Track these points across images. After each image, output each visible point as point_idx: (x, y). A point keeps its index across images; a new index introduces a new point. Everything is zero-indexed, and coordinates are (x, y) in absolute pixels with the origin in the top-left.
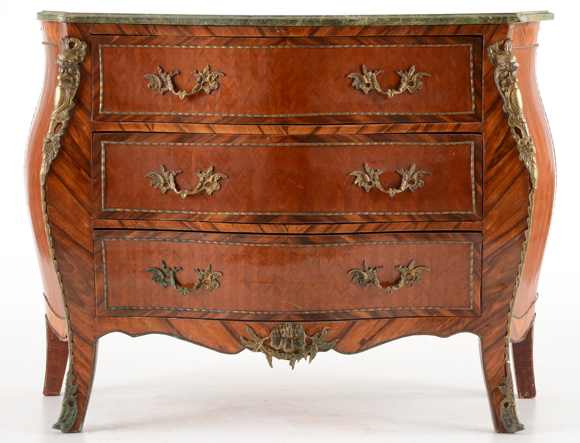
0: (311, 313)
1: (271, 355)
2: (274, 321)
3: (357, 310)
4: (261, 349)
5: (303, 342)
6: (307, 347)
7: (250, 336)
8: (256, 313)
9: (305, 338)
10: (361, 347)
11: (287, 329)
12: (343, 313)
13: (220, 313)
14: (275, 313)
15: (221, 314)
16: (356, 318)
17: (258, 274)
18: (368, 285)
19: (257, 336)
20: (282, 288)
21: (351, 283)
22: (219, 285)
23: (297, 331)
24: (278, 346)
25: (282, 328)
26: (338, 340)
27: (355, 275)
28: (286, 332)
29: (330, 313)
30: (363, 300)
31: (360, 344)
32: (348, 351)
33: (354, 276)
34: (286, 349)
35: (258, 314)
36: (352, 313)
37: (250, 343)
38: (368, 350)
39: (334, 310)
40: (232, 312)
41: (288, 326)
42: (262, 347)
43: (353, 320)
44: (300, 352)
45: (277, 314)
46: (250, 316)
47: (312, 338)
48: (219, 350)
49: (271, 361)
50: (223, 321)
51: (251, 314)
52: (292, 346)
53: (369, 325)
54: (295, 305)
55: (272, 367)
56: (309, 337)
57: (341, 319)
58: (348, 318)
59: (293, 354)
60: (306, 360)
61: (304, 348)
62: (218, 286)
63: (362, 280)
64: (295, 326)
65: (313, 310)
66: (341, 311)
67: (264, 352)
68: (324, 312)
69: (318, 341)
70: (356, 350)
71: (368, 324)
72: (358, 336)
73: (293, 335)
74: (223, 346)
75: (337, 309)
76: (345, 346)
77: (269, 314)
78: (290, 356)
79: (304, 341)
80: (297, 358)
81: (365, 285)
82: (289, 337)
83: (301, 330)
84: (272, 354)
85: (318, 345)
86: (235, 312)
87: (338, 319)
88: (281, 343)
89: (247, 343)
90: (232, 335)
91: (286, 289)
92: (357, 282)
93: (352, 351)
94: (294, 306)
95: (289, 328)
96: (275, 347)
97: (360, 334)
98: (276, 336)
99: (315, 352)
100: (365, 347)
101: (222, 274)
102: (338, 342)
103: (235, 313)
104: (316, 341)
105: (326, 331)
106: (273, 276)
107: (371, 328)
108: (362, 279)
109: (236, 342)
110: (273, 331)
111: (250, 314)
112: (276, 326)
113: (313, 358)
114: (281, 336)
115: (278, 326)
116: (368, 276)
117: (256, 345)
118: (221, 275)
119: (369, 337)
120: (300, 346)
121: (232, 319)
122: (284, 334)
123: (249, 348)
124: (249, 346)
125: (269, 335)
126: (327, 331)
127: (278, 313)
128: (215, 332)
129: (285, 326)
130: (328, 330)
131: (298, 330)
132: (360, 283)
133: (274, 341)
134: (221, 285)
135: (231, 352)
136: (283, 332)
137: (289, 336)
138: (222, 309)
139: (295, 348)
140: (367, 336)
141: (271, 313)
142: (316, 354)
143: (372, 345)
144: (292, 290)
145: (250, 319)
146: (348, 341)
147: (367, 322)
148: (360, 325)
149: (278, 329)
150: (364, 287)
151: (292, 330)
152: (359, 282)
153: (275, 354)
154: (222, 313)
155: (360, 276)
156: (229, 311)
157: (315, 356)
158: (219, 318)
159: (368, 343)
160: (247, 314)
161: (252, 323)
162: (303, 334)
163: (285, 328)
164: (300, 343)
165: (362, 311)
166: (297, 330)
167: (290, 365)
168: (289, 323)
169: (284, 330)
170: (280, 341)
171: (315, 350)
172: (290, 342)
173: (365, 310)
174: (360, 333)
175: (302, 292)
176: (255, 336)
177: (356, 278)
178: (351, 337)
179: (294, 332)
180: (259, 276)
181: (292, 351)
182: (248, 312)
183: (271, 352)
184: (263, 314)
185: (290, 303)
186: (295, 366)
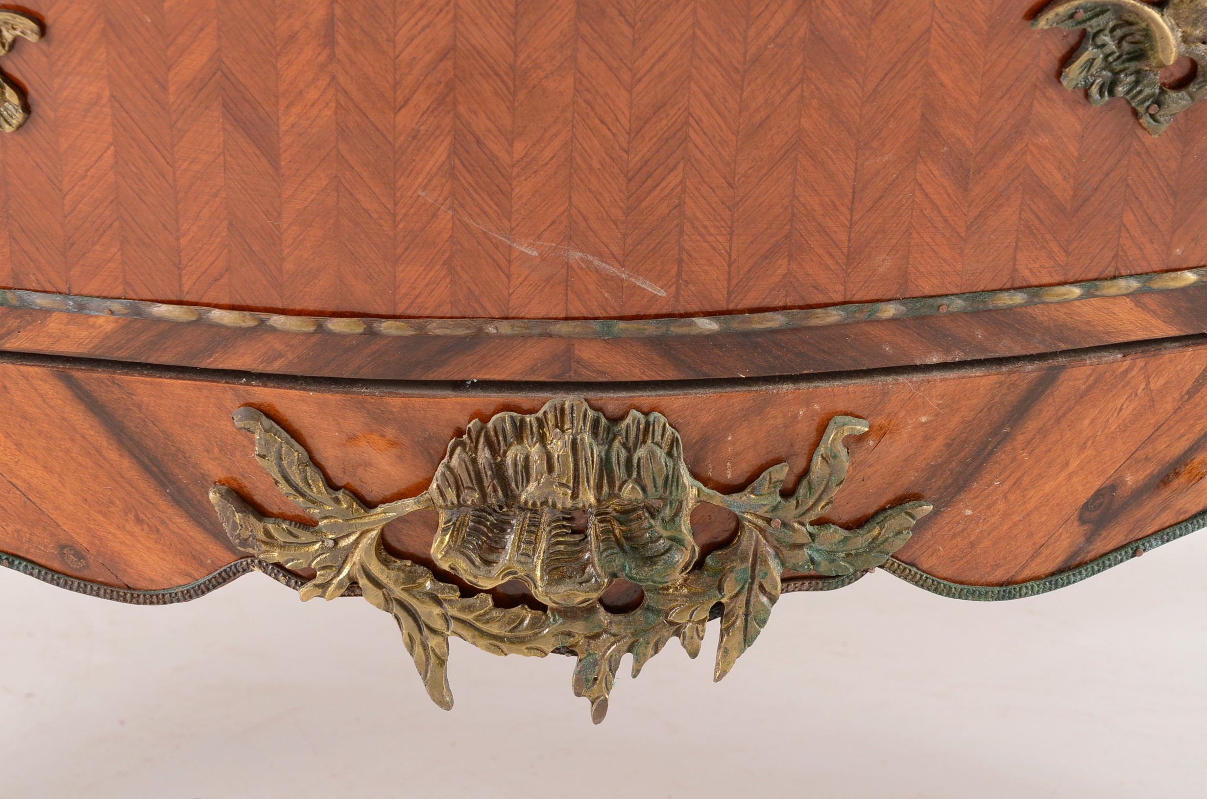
0: (736, 324)
1: (439, 625)
2: (458, 385)
3: (1077, 291)
4: (363, 582)
5: (671, 539)
6: (699, 565)
7: (284, 487)
8: (320, 328)
9: (690, 503)
10: (1090, 539)
11: (558, 446)
12: (975, 313)
13: (46, 312)
14: (461, 332)
15: (54, 324)
16: (1064, 347)
17: (329, 41)
18: (1178, 101)
19: (332, 485)
20: (519, 148)
21: (1051, 92)
22: (26, 108)
23: (629, 461)
24: (488, 563)
25: (519, 438)
26: (928, 508)
27: (1084, 34)
28: (550, 469)
29: (879, 321)
30: (1129, 218)
31: (1082, 520)
32: (999, 575)
33: (1072, 40)
34: (550, 583)
35: (331, 333)
36: (1036, 311)
37: (281, 538)
38: (1135, 554)
39: (903, 300)
40: (139, 313)
41: (560, 425)
42: (376, 568)
43: (1041, 357)
44: (650, 599)
45: (477, 338)
46: (278, 346)
47: (736, 502)
48: (56, 565)
49: (442, 662)
50: (80, 374)
51: (286, 333)
52: (589, 562)
53: (1157, 384)
54: (611, 269)
55: (446, 705)
56: (718, 499)
57: (958, 356)
58: (1007, 347)
59: (603, 616)
60: (694, 654)
61: (678, 577)
62: (18, 117)
63: (1138, 72)
64: (615, 420)
65: (750, 301)
66: (958, 304)
67: (389, 602)
68: (834, 316)
69: (784, 524)
70: (1051, 567)
71: (1147, 378)
72: (1074, 465)
73: (599, 487)
74: (82, 540)
75: (928, 290)
76: (972, 545)
77: (422, 339)
78: (579, 628)
79: (685, 526)
80: (628, 641)
81: (1159, 103)
82: (569, 503)
83: (661, 454)
84: (446, 618)
85: (786, 552)
86: (162, 310)
87: (935, 360)
88: (510, 539)
89: (261, 535)
90: (147, 469)
91: (548, 153)
92: (1094, 90)
93: (1027, 573)
94: (605, 280)
95: (568, 437)
96: (465, 570)
97: (1090, 452)
98: (472, 497)
99: (764, 599)
100: (1115, 536)
101: (43, 29)
102: (922, 525)
103: (160, 320)
104: (769, 521)
105: (843, 452)
106: (443, 57)
107: (1169, 406)
108: (1133, 66)
109: (181, 523)
110: (455, 462)
111: (273, 330)
112: (473, 424)
113: (748, 640)
114: (510, 497)
115: (485, 420)
116: (1185, 39)
117: (323, 550)
118: (33, 38)
119: (1150, 469)
120: (651, 560)
121: (142, 360)
122: (532, 487)
123: (279, 570)
124: (276, 556)
125: (424, 486)
126: (847, 446)
127: (491, 330)
128: (18, 445)
129: (541, 423)
130: (855, 441)
131: (641, 452)
132: (1120, 90)
133: (457, 528)
134: (41, 106)
135: (143, 584)
136: (527, 467)
137: (575, 496)
138: (63, 288)
139: (614, 575)
140: (1132, 460)
141: (435, 328)
142: (768, 612)
143: (1167, 518)
144: (596, 165)
145: (276, 367)
146: (1001, 506)
147: (1140, 363)
148: (1090, 388)
149: (489, 444)
150: (1146, 120)
151: (598, 451)
152: (1110, 87)
153: (469, 617)
154: (64, 317)
155: (1119, 44)
156: (116, 306)
157: (763, 623)
158: (43, 345)
159: (1140, 513)
160: (254, 329)
161: (294, 393)
162: (677, 477)
163: (542, 439)
164: (654, 540)
165: (1112, 291)
166: (630, 451)
167: (578, 694)
168: (569, 400)
169: (535, 451)
170: (502, 527)
171: (762, 587)
172: (574, 532)
173: (1134, 284)
174: (1083, 447)
175: (673, 179)
176: (318, 488)
177: (1091, 62)
178: (1018, 481)
179: (605, 465)
180: (332, 57)
181: (595, 596)
182: (262, 322)
183: (438, 602)
184: (371, 333)
185: (578, 255)
186: (614, 697)
